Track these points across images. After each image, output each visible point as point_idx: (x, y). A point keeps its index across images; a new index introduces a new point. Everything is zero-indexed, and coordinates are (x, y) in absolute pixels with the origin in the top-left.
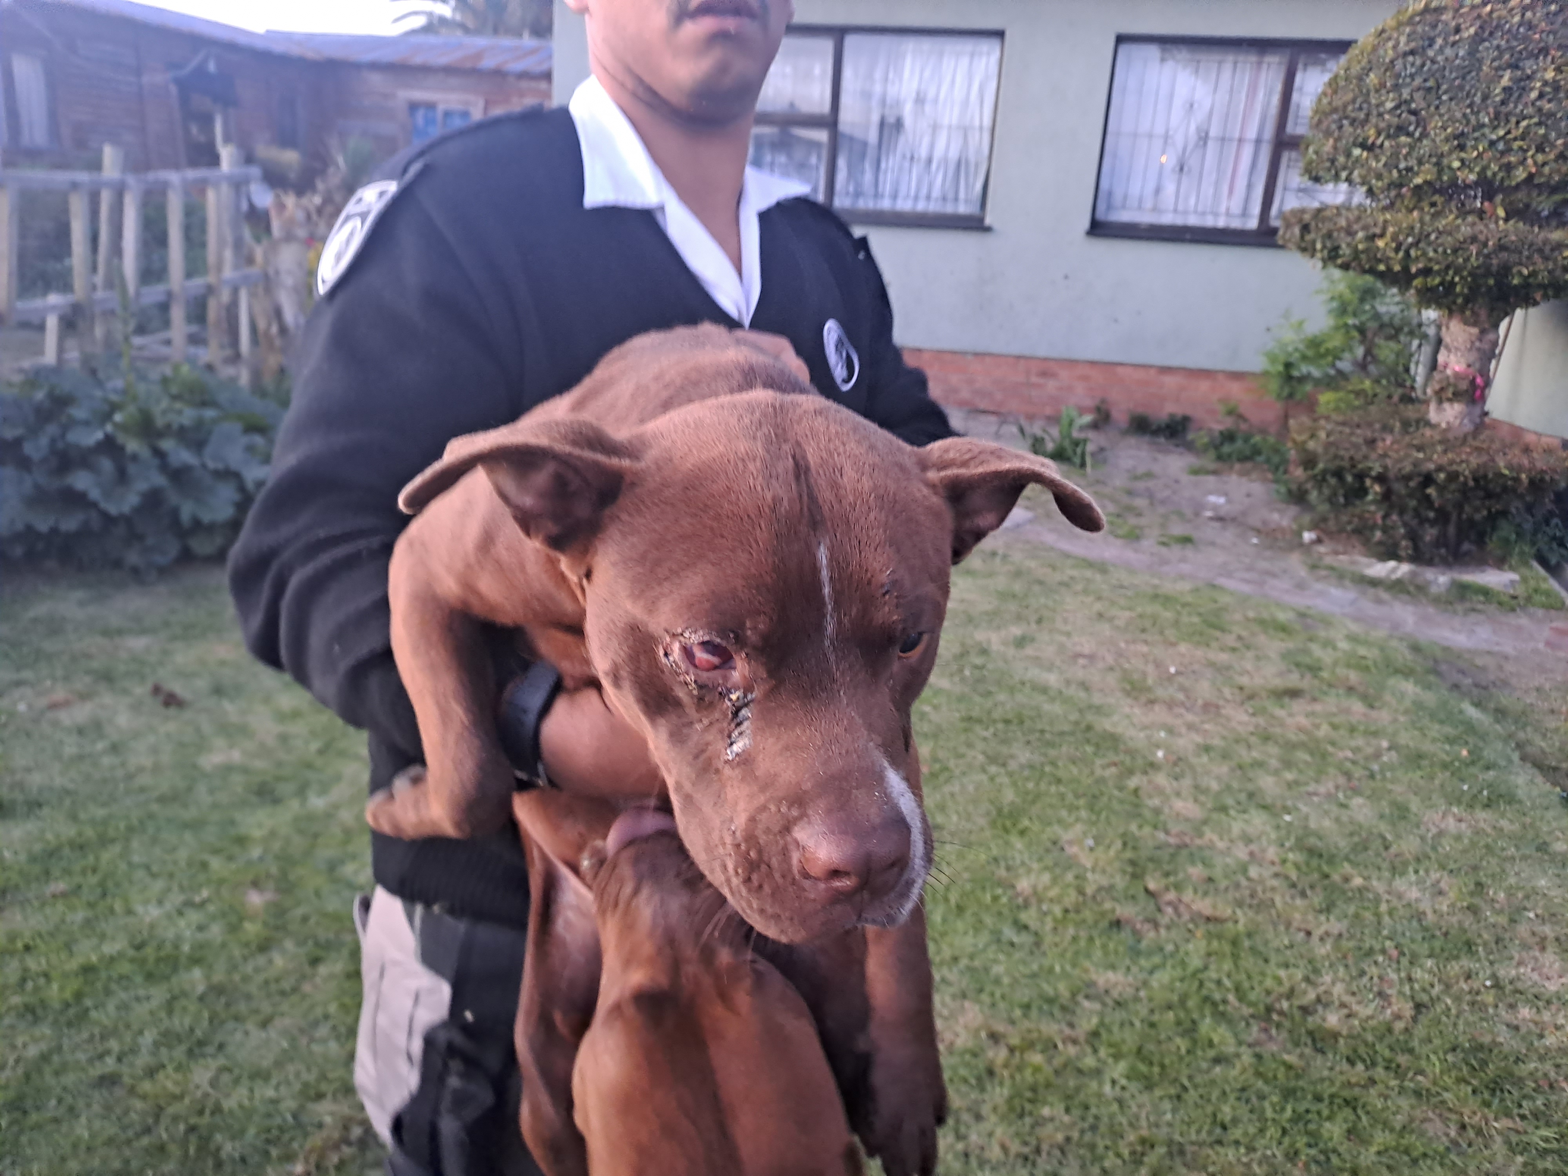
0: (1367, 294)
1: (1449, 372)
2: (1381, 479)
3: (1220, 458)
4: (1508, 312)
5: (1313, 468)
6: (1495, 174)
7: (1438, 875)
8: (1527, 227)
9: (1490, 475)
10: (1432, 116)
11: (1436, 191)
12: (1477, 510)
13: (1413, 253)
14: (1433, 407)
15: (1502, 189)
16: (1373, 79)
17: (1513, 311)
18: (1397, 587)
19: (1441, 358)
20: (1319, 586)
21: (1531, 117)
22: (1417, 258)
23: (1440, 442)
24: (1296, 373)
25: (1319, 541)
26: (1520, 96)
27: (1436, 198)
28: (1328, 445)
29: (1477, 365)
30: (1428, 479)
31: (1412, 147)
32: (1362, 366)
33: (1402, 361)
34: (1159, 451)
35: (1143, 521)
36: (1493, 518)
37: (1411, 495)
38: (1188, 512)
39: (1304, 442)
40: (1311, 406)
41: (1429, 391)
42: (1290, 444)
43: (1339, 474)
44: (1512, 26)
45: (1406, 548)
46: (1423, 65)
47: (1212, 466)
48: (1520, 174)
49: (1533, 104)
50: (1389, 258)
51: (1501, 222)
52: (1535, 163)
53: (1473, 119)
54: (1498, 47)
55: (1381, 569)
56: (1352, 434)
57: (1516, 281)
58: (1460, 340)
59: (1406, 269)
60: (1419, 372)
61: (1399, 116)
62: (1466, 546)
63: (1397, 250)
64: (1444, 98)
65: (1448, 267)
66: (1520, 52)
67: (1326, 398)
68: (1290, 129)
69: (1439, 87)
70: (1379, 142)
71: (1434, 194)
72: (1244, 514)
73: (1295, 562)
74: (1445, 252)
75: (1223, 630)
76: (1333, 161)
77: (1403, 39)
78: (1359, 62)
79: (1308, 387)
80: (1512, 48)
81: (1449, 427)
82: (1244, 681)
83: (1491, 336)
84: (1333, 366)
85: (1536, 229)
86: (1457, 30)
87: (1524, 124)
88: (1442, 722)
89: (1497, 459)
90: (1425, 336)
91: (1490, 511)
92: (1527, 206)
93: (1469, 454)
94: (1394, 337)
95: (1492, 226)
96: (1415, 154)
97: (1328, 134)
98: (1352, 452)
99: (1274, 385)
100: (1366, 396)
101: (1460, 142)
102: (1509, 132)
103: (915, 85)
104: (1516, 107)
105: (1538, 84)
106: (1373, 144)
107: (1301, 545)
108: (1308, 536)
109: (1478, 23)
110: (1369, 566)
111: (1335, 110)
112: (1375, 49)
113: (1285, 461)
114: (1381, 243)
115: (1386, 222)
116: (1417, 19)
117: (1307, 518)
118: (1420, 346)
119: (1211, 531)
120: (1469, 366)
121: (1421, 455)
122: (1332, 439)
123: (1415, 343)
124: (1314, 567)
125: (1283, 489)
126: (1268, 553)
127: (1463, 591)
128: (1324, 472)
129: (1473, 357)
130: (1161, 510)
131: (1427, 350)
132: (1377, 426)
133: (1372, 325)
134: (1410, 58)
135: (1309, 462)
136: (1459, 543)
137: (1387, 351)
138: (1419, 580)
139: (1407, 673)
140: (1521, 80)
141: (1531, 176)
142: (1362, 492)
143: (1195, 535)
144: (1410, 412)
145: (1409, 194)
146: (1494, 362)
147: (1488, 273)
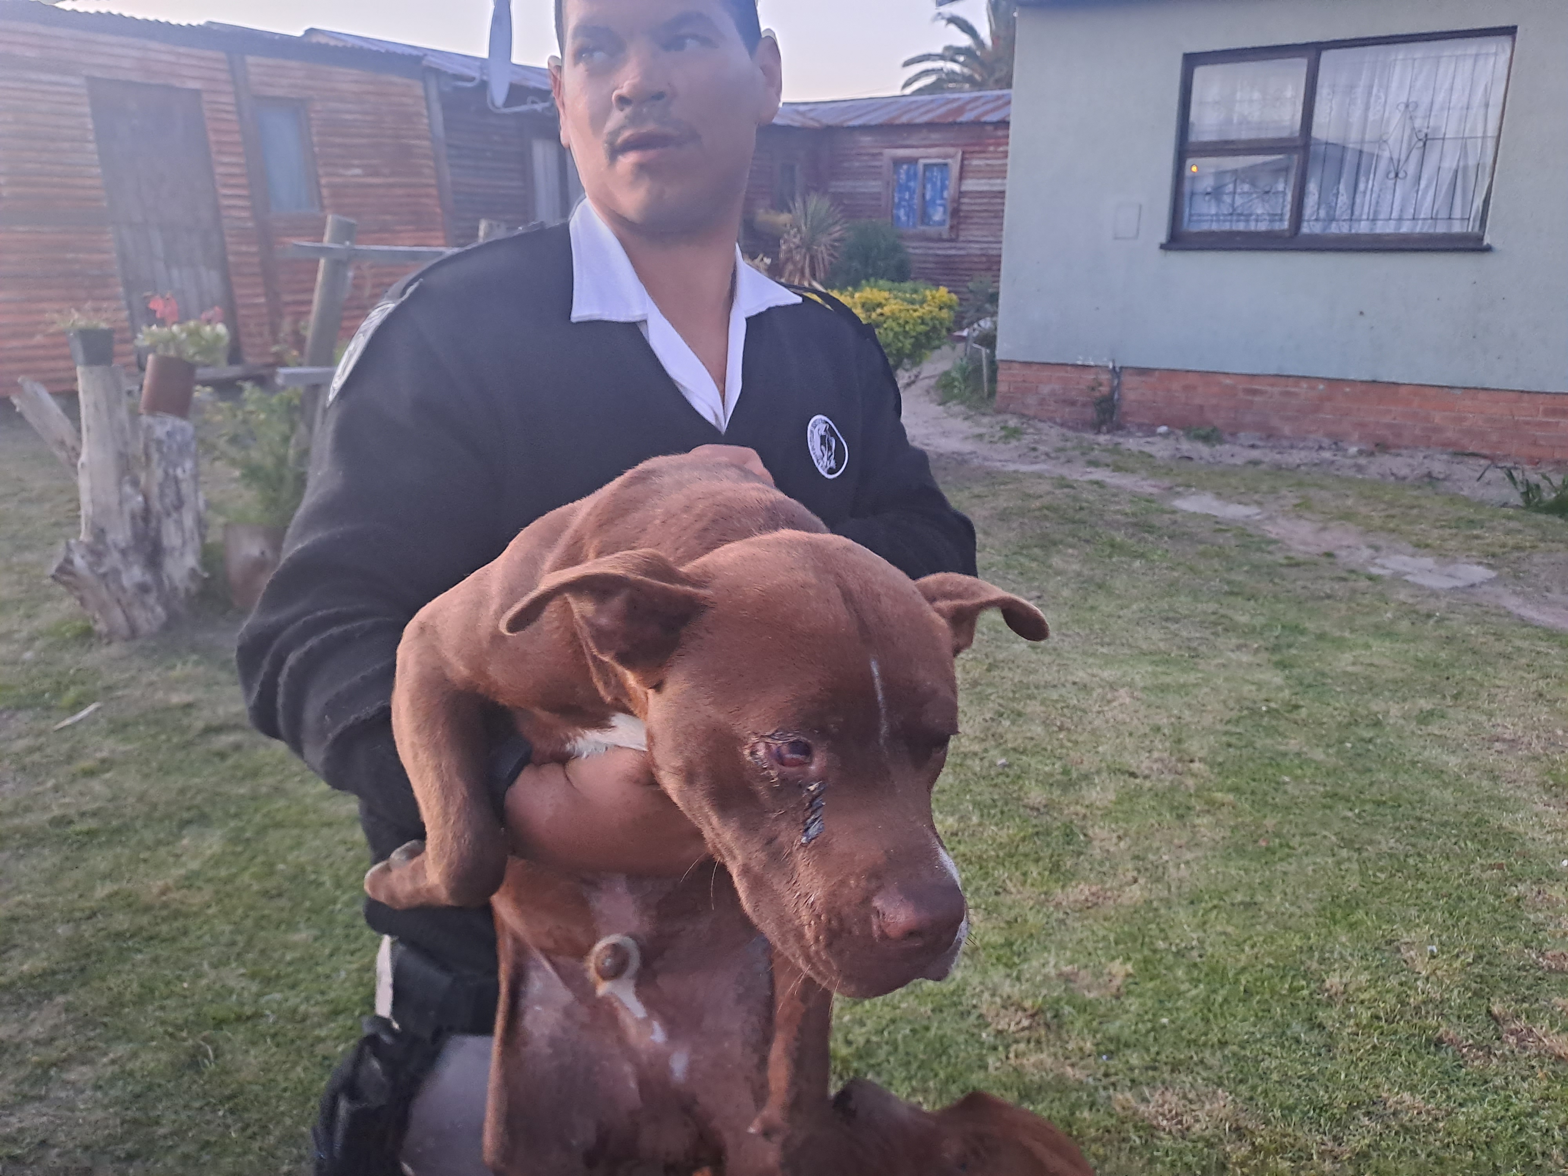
103: (1403, 98)
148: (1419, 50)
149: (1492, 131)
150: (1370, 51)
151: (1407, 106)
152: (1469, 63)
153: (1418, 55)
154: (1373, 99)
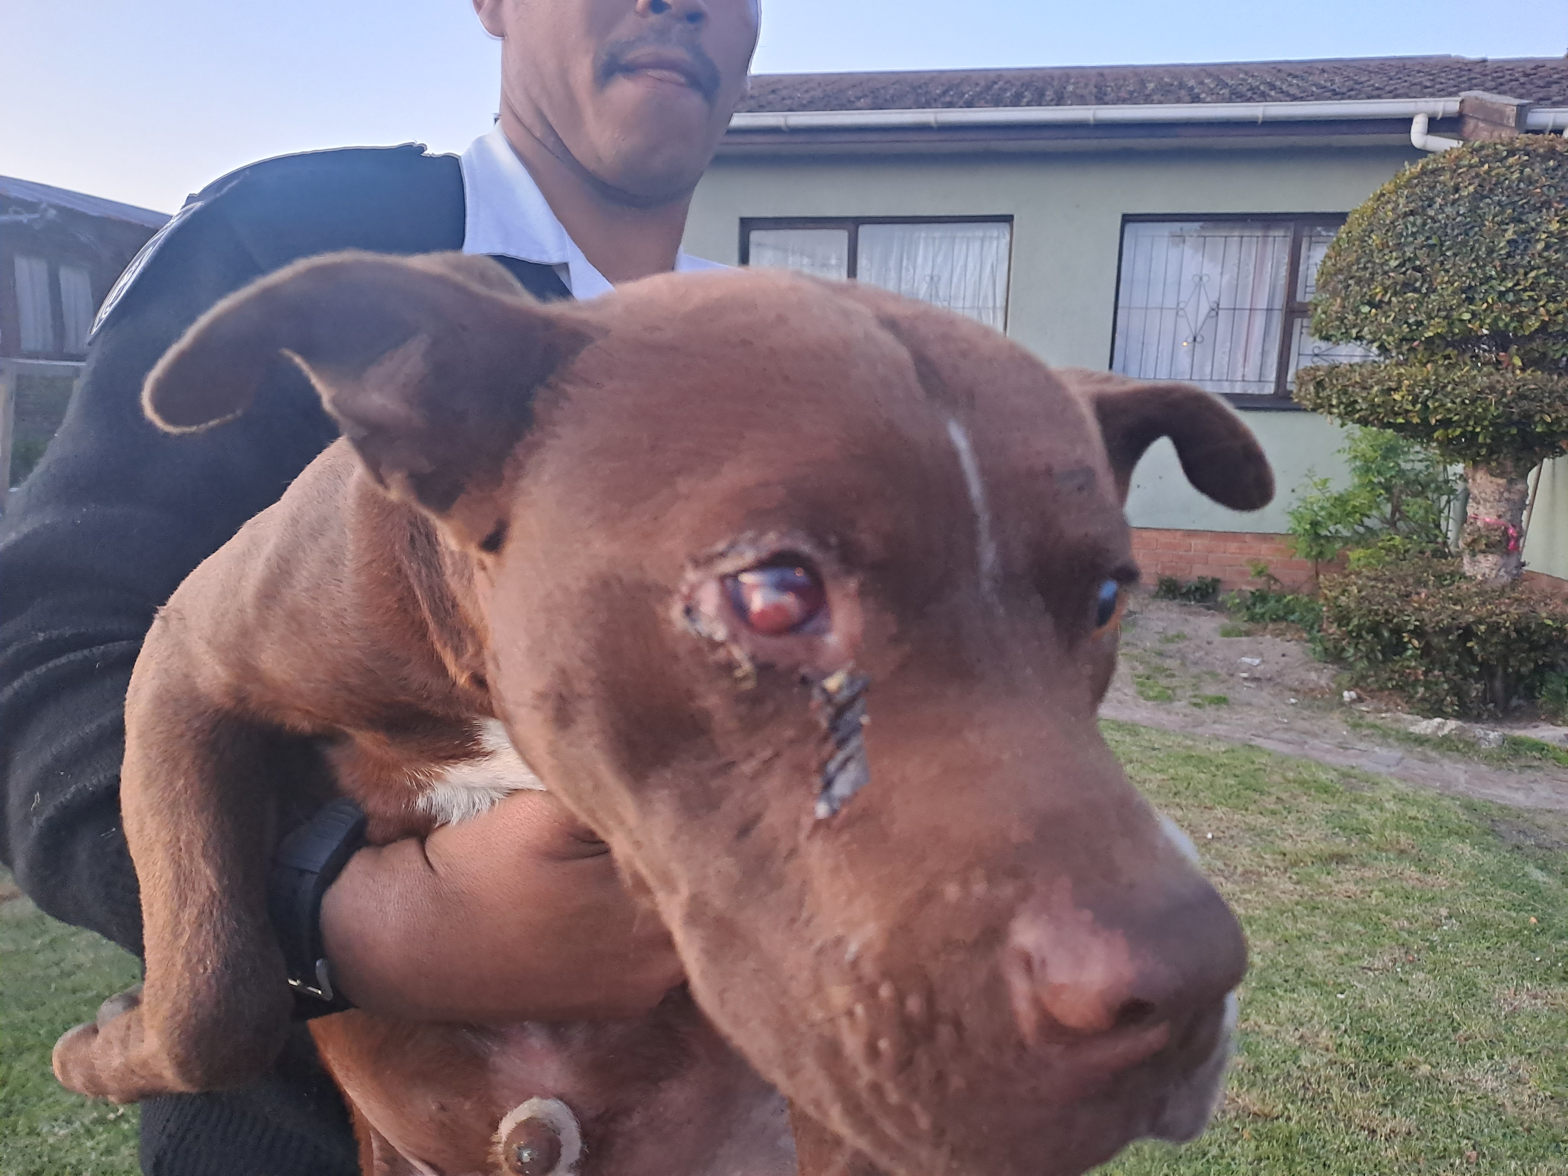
0: (1390, 452)
1: (1479, 523)
2: (1418, 632)
3: (1252, 619)
4: (1536, 462)
5: (1348, 625)
6: (1507, 325)
7: (1515, 1061)
8: (1546, 375)
9: (1533, 626)
10: (1439, 271)
11: (1448, 345)
12: (1522, 663)
13: (1430, 404)
14: (1466, 559)
15: (1517, 339)
16: (1375, 239)
17: (1542, 461)
18: (1445, 744)
19: (1470, 511)
20: (1362, 746)
21: (1539, 268)
22: (1435, 408)
23: (1477, 594)
24: (1324, 532)
25: (1360, 699)
26: (1526, 247)
27: (1449, 351)
28: (1360, 600)
29: (1508, 516)
30: (1468, 633)
31: (1420, 303)
32: (1392, 523)
33: (1431, 517)
34: (1190, 614)
35: (1175, 682)
36: (1539, 670)
37: (1452, 651)
38: (1223, 673)
39: (1336, 598)
40: (1341, 563)
41: (1461, 544)
42: (1322, 601)
43: (1375, 629)
44: (1511, 181)
45: (1452, 704)
46: (1424, 224)
47: (1245, 627)
48: (1533, 323)
49: (1540, 255)
50: (1407, 411)
51: (1518, 372)
52: (1548, 312)
53: (1479, 272)
54: (1499, 203)
55: (1426, 726)
56: (1384, 589)
57: (1539, 430)
58: (1488, 491)
59: (1425, 421)
60: (1450, 527)
61: (1404, 273)
62: (1515, 702)
63: (1414, 403)
64: (1448, 254)
65: (1468, 418)
66: (1522, 206)
67: (1356, 554)
68: (1299, 298)
69: (1442, 245)
70: (1386, 299)
71: (1446, 347)
72: (1280, 674)
73: (1335, 721)
74: (1463, 402)
75: (1262, 793)
76: (1342, 320)
77: (1402, 201)
78: (1360, 225)
79: (1338, 545)
80: (1514, 203)
81: (1485, 581)
82: (1287, 845)
83: (1520, 486)
84: (1362, 524)
85: (1555, 377)
86: (1457, 189)
87: (1533, 274)
88: (1505, 887)
89: (1538, 609)
90: (1452, 491)
91: (1536, 663)
92: (1544, 355)
93: (1511, 605)
94: (1421, 494)
95: (1509, 375)
96: (1424, 309)
97: (1335, 294)
98: (1386, 606)
99: (1302, 545)
100: (1398, 553)
101: (1469, 295)
102: (1517, 284)
103: (928, 271)
104: (1522, 258)
105: (1544, 236)
106: (1381, 301)
107: (1342, 704)
108: (1347, 695)
109: (1477, 182)
110: (1412, 723)
111: (1340, 271)
112: (1375, 212)
113: (1318, 618)
114: (1397, 397)
115: (1400, 375)
116: (1416, 181)
117: (1346, 676)
118: (1448, 502)
119: (1246, 692)
120: (1500, 517)
121: (1458, 608)
122: (1363, 594)
123: (1444, 498)
124: (1355, 726)
125: (1319, 648)
126: (1306, 713)
127: (1516, 747)
128: (1360, 627)
129: (1502, 507)
130: (1194, 670)
131: (1455, 505)
132: (1411, 580)
133: (1399, 482)
134: (1411, 219)
135: (1342, 618)
136: (1508, 700)
137: (1415, 507)
138: (1468, 736)
139: (1463, 834)
140: (1525, 233)
141: (1544, 326)
142: (1399, 648)
143: (1230, 695)
144: (1443, 566)
145: (1421, 348)
146: (1525, 513)
147: (1510, 423)
148: (938, 231)
149: (1000, 302)
150: (898, 230)
151: (932, 278)
152: (977, 245)
153: (937, 234)
154: (904, 271)
